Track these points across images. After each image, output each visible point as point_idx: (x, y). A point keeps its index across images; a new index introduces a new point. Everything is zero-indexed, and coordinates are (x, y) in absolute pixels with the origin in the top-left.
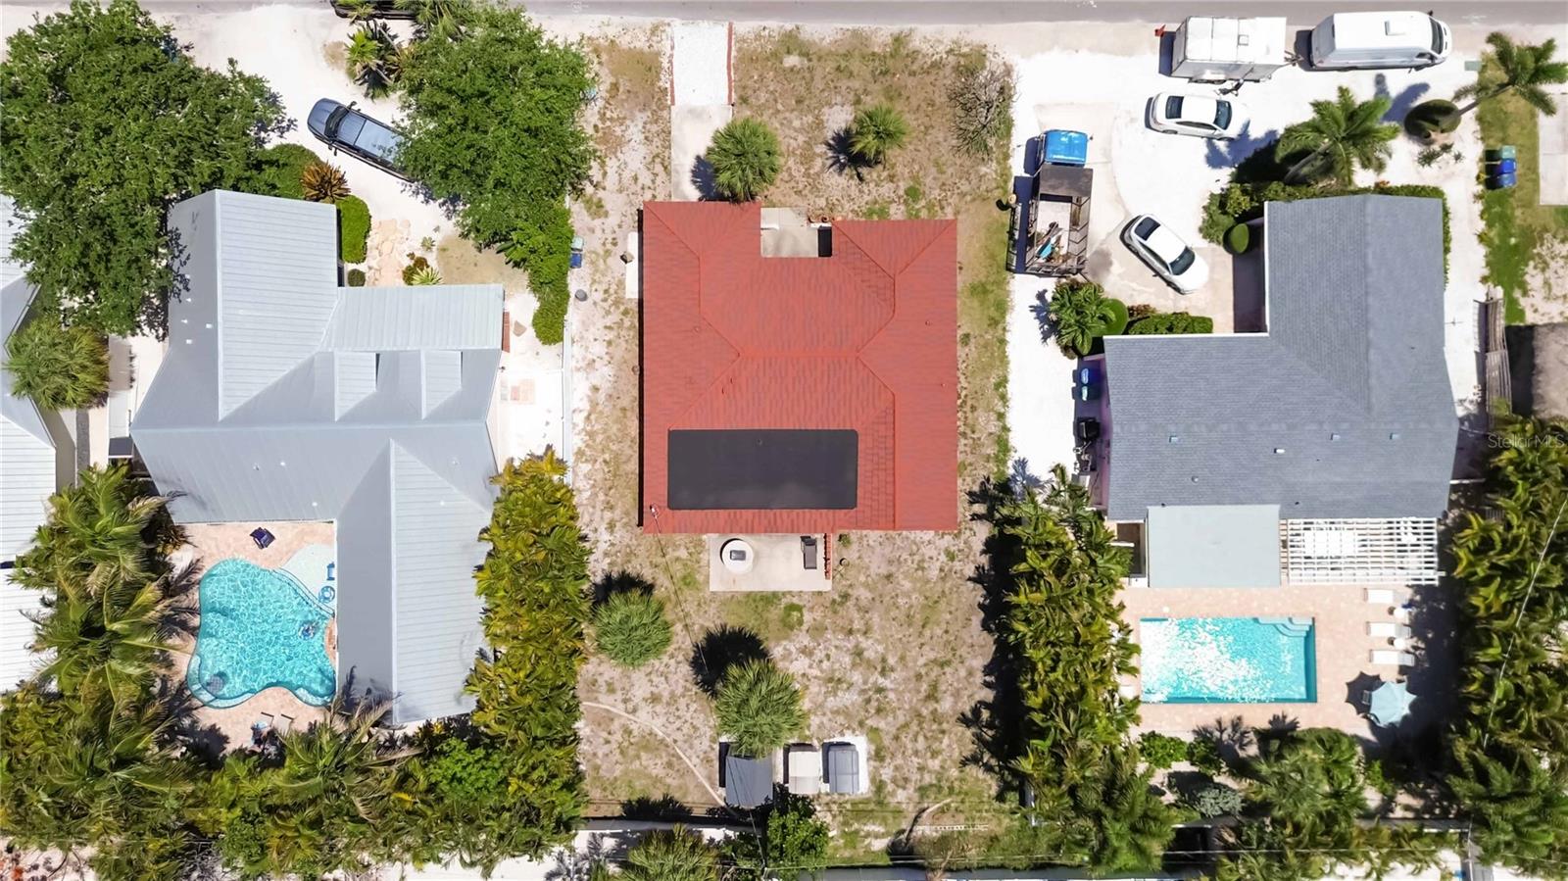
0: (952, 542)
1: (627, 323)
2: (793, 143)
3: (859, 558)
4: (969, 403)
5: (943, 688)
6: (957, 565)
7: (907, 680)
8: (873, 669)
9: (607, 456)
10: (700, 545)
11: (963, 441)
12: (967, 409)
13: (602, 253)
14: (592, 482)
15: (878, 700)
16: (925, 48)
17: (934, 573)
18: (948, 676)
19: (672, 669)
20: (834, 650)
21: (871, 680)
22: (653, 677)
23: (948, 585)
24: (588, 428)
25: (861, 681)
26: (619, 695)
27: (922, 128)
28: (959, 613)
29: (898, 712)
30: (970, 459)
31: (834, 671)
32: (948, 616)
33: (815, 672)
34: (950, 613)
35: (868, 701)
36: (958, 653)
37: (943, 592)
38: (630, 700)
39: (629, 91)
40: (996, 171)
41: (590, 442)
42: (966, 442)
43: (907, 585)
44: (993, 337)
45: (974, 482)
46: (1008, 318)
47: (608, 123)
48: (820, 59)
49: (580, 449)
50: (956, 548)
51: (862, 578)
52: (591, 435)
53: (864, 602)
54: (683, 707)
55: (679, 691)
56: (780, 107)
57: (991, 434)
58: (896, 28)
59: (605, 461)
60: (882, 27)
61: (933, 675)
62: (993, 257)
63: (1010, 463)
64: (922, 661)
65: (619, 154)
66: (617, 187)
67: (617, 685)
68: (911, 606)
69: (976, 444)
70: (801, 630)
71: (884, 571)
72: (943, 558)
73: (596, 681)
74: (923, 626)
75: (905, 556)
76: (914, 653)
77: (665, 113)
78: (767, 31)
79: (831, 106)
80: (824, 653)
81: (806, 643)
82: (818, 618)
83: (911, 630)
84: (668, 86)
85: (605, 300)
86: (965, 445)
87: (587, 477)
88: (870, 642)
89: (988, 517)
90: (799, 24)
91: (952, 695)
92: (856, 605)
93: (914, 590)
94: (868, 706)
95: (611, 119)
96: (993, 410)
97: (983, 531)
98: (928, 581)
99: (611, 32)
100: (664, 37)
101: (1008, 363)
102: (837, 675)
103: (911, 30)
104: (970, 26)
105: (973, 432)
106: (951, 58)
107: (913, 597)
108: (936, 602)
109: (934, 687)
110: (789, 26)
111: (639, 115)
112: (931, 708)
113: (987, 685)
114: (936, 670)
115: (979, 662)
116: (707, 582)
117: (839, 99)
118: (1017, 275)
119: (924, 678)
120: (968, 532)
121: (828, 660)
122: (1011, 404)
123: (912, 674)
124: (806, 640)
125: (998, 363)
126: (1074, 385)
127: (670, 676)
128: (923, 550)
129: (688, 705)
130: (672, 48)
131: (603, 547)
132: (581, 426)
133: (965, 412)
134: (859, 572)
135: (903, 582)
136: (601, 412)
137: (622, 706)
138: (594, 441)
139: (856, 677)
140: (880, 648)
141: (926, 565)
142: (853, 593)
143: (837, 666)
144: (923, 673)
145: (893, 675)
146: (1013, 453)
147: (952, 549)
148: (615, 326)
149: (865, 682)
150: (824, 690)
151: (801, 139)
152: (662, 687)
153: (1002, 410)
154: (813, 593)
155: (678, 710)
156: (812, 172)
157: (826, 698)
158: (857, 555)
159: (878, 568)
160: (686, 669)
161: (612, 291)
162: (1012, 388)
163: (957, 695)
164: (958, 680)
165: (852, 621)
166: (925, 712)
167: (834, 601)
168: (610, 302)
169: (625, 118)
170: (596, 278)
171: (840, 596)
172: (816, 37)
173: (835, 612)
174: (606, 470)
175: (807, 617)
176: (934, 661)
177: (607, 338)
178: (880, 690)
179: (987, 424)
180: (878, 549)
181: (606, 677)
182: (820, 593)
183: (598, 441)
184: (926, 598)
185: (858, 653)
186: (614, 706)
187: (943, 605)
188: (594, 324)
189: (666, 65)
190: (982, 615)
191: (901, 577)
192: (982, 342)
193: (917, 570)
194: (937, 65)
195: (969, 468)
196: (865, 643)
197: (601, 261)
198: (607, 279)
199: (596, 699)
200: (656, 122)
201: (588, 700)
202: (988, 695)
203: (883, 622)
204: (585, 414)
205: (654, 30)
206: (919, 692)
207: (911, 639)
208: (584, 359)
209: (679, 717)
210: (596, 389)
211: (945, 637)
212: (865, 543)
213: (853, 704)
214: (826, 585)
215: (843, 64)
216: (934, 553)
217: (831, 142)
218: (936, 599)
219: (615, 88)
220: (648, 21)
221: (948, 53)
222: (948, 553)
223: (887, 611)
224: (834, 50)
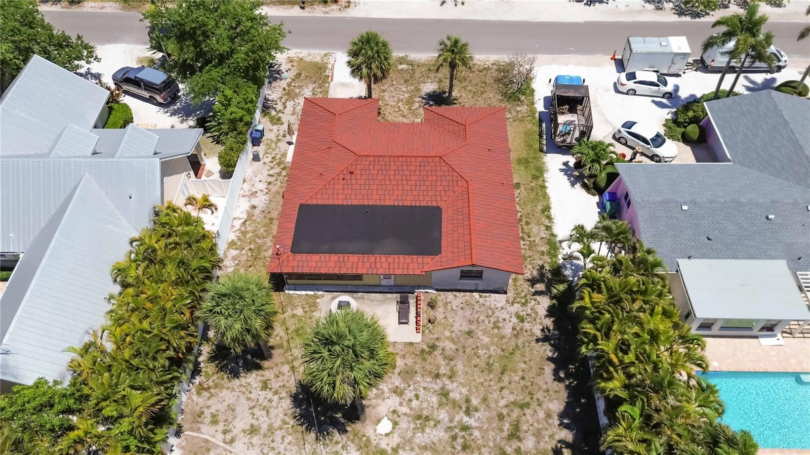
0: (521, 309)
1: (284, 173)
2: (402, 97)
3: (445, 318)
4: (524, 220)
5: (525, 428)
6: (527, 326)
7: (490, 420)
8: (458, 409)
9: (252, 246)
10: (314, 306)
11: (522, 242)
12: (523, 223)
13: (275, 140)
14: (237, 262)
15: (463, 437)
16: (479, 63)
17: (508, 331)
18: (528, 417)
19: (274, 404)
20: (422, 390)
21: (457, 418)
22: (256, 411)
23: (520, 342)
24: (243, 229)
25: (447, 419)
26: (221, 427)
27: (480, 92)
28: (532, 364)
29: (483, 450)
30: (529, 253)
31: (422, 409)
32: (523, 366)
33: (404, 409)
34: (525, 363)
35: (454, 438)
36: (535, 397)
37: (517, 345)
38: (230, 431)
39: (307, 76)
40: (527, 110)
41: (242, 238)
42: (524, 243)
43: (486, 340)
44: (536, 185)
45: (534, 268)
46: (545, 175)
47: (292, 88)
48: (418, 66)
49: (233, 241)
50: (524, 313)
51: (447, 334)
52: (244, 233)
53: (449, 352)
54: (278, 439)
55: (278, 423)
56: (394, 83)
57: (542, 238)
59: (250, 249)
61: (514, 415)
62: (530, 146)
63: (560, 257)
64: (502, 403)
65: (296, 100)
66: (291, 112)
67: (221, 418)
68: (490, 357)
69: (532, 245)
70: (394, 374)
71: (465, 328)
72: (514, 320)
73: (203, 413)
74: (502, 373)
75: (482, 318)
76: (495, 395)
77: (327, 85)
79: (425, 83)
80: (414, 393)
81: (397, 384)
82: (409, 364)
83: (491, 376)
84: (330, 74)
85: (272, 162)
86: (524, 245)
87: (234, 258)
88: (455, 385)
89: (547, 292)
91: (534, 435)
92: (441, 354)
93: (492, 343)
94: (454, 443)
95: (294, 86)
96: (542, 224)
97: (545, 302)
98: (503, 337)
99: (301, 56)
100: (331, 57)
101: (549, 198)
102: (425, 413)
105: (529, 237)
106: (494, 66)
107: (492, 349)
108: (511, 354)
109: (516, 427)
110: (401, 55)
111: (310, 85)
112: (514, 447)
113: (567, 427)
114: (516, 412)
115: (557, 405)
117: (430, 80)
118: (547, 155)
119: (506, 418)
120: (533, 302)
121: (417, 399)
122: (555, 221)
123: (494, 413)
124: (397, 382)
125: (542, 198)
126: (599, 210)
127: (271, 410)
128: (497, 313)
129: (283, 437)
130: (335, 61)
132: (238, 227)
133: (522, 225)
134: (445, 329)
135: (482, 337)
136: (255, 221)
137: (220, 436)
138: (245, 237)
139: (443, 415)
140: (464, 391)
141: (500, 325)
142: (440, 344)
143: (425, 405)
144: (505, 413)
145: (477, 415)
146: (561, 251)
147: (521, 314)
148: (276, 175)
149: (451, 421)
150: (412, 426)
151: (406, 95)
152: (261, 419)
153: (549, 224)
154: (406, 344)
155: (273, 441)
156: (413, 108)
157: (414, 434)
158: (443, 316)
159: (460, 324)
160: (287, 403)
161: (277, 158)
162: (553, 212)
163: (538, 434)
164: (538, 421)
165: (438, 367)
166: (509, 450)
167: (423, 351)
168: (275, 163)
169: (302, 86)
170: (269, 151)
171: (428, 347)
172: (416, 59)
173: (424, 360)
174: (250, 254)
175: (400, 362)
176: (514, 403)
177: (268, 181)
178: (465, 428)
179: (538, 232)
180: (460, 312)
181: (213, 410)
182: (411, 344)
183: (248, 237)
184: (503, 350)
185: (444, 394)
186: (213, 437)
187: (518, 353)
188: (262, 174)
189: (330, 66)
190: (553, 366)
191: (480, 333)
192: (528, 187)
193: (493, 328)
194: (487, 69)
195: (529, 259)
196: (450, 386)
197: (274, 144)
198: (275, 152)
199: (198, 430)
200: (320, 88)
201: (192, 430)
202: (567, 435)
203: (467, 369)
204: (243, 221)
205: (326, 55)
206: (501, 430)
207: (492, 383)
208: (249, 191)
209: (273, 449)
210: (254, 207)
211: (522, 383)
212: (449, 307)
213: (440, 440)
214: (417, 338)
215: (432, 68)
216: (507, 317)
217: (425, 96)
218: (511, 351)
219: (299, 75)
220: (323, 52)
221: (492, 64)
222: (518, 316)
223: (469, 359)
224: (427, 63)
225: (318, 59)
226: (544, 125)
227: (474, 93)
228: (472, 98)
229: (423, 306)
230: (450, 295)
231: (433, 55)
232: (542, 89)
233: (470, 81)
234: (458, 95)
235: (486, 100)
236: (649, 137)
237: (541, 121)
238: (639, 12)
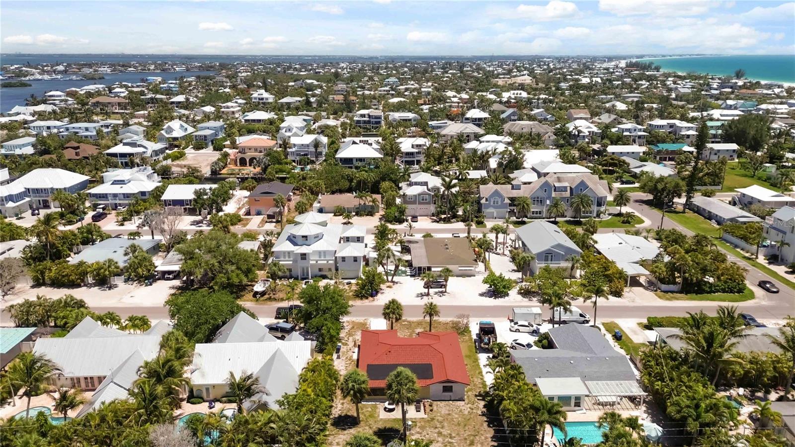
0: (472, 405)
1: (353, 363)
3: (437, 409)
4: (470, 376)
5: (476, 442)
6: (474, 411)
7: (461, 440)
8: (446, 437)
10: (376, 407)
16: (442, 321)
17: (466, 412)
18: (477, 438)
20: (430, 432)
21: (446, 440)
23: (472, 416)
28: (478, 422)
33: (423, 438)
34: (475, 422)
36: (480, 432)
39: (357, 328)
40: (468, 339)
43: (457, 416)
44: (475, 364)
45: (476, 392)
46: (478, 361)
48: (413, 323)
50: (473, 407)
51: (439, 414)
53: (440, 420)
57: (479, 382)
62: (471, 351)
63: (488, 388)
64: (466, 435)
68: (459, 421)
69: (475, 385)
70: (416, 427)
71: (447, 412)
72: (469, 409)
74: (465, 426)
75: (454, 409)
76: (462, 432)
79: (417, 329)
80: (426, 433)
82: (423, 424)
83: (460, 427)
84: (369, 327)
85: (346, 359)
86: (471, 384)
88: (444, 430)
89: (483, 400)
90: (407, 318)
91: (480, 444)
92: (437, 421)
93: (459, 417)
95: (352, 331)
96: (479, 378)
97: (482, 403)
98: (464, 415)
99: (353, 320)
100: (368, 320)
101: (481, 369)
106: (450, 322)
107: (460, 419)
108: (468, 420)
109: (472, 441)
111: (360, 331)
113: (494, 441)
114: (472, 437)
115: (490, 435)
116: (379, 416)
117: (419, 328)
118: (479, 354)
120: (477, 403)
121: (428, 434)
122: (485, 376)
123: (462, 438)
124: (418, 430)
125: (478, 369)
128: (461, 407)
130: (370, 322)
131: (339, 408)
133: (469, 378)
139: (440, 439)
140: (449, 432)
141: (463, 411)
142: (436, 418)
143: (432, 436)
144: (467, 438)
145: (455, 438)
148: (349, 364)
149: (444, 441)
153: (482, 378)
154: (421, 418)
159: (444, 411)
161: (348, 357)
163: (482, 444)
164: (482, 440)
165: (436, 425)
167: (428, 420)
168: (348, 359)
169: (356, 331)
170: (344, 355)
171: (431, 419)
172: (411, 320)
173: (430, 423)
175: (419, 424)
176: (471, 435)
177: (346, 366)
178: (450, 443)
179: (477, 381)
180: (444, 407)
181: (337, 441)
182: (423, 418)
184: (465, 419)
185: (440, 432)
187: (471, 420)
188: (342, 363)
189: (368, 324)
190: (487, 423)
191: (454, 414)
192: (471, 365)
193: (459, 412)
194: (447, 323)
195: (474, 389)
196: (442, 430)
197: (346, 352)
198: (347, 355)
202: (495, 443)
203: (449, 425)
206: (466, 443)
207: (460, 429)
211: (474, 428)
212: (439, 406)
214: (425, 416)
215: (420, 324)
216: (465, 408)
219: (353, 327)
220: (364, 319)
222: (470, 408)
223: (450, 422)
224: (417, 322)
225: (362, 321)
226: (477, 343)
229: (427, 406)
230: (439, 403)
232: (475, 330)
233: (440, 328)
236: (525, 344)
237: (475, 342)
238: (520, 302)
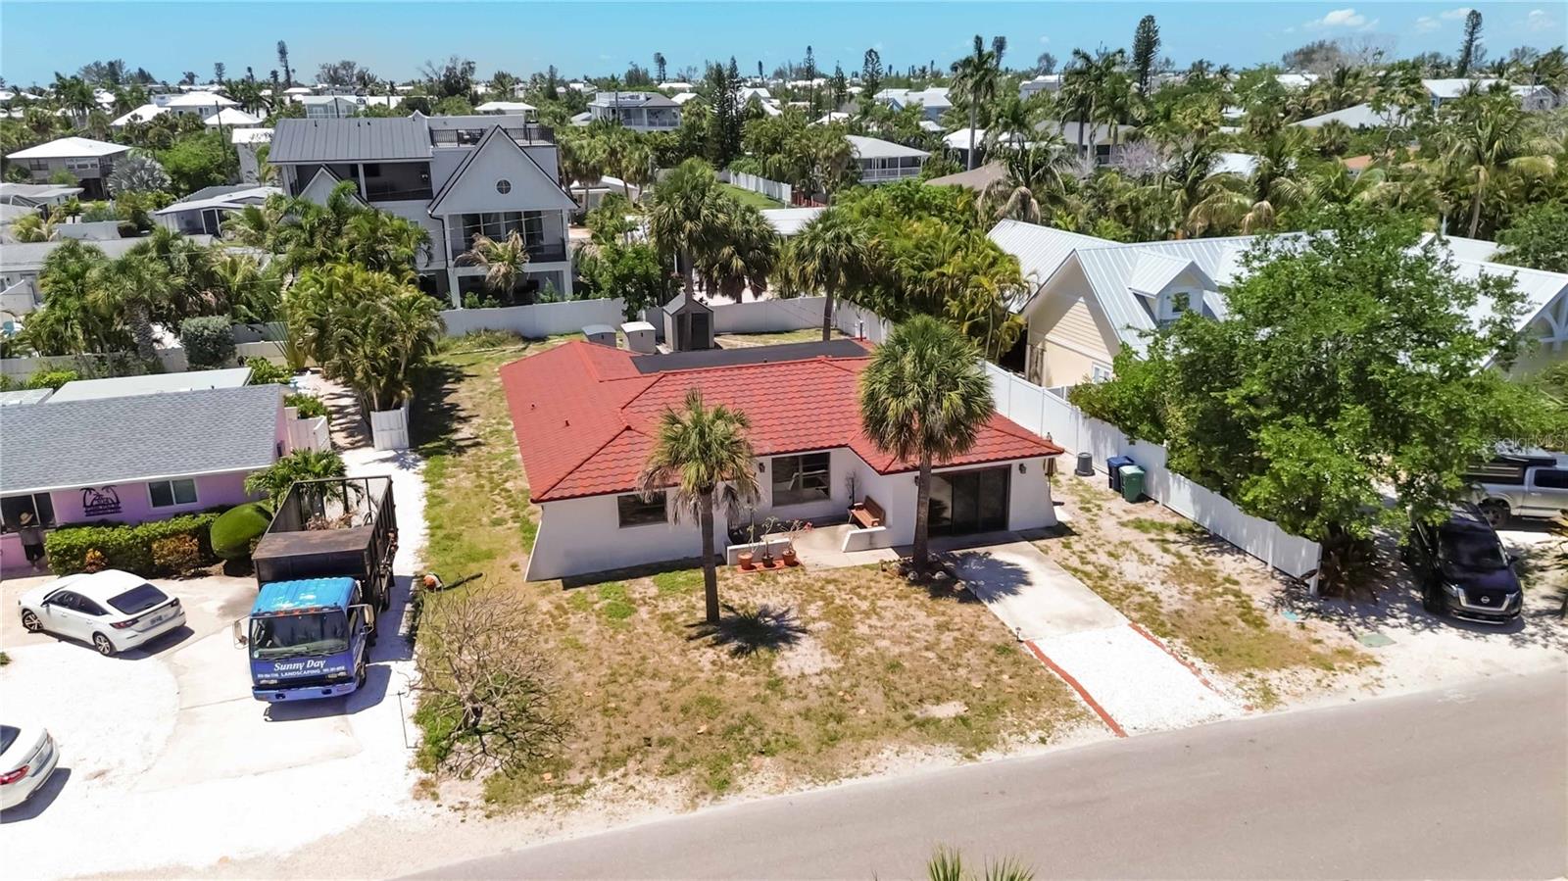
16: (648, 784)
27: (621, 680)
48: (889, 723)
56: (930, 655)
58: (731, 804)
60: (765, 798)
78: (1034, 736)
79: (829, 672)
90: (969, 764)
103: (695, 806)
104: (537, 843)
106: (577, 779)
110: (991, 757)
117: (816, 681)
151: (862, 629)
172: (917, 752)
194: (607, 762)
215: (832, 725)
217: (799, 634)
221: (587, 786)
224: (866, 744)
226: (403, 630)
227: (640, 674)
228: (644, 658)
231: (859, 781)
233: (666, 709)
234: (694, 655)
235: (596, 662)
